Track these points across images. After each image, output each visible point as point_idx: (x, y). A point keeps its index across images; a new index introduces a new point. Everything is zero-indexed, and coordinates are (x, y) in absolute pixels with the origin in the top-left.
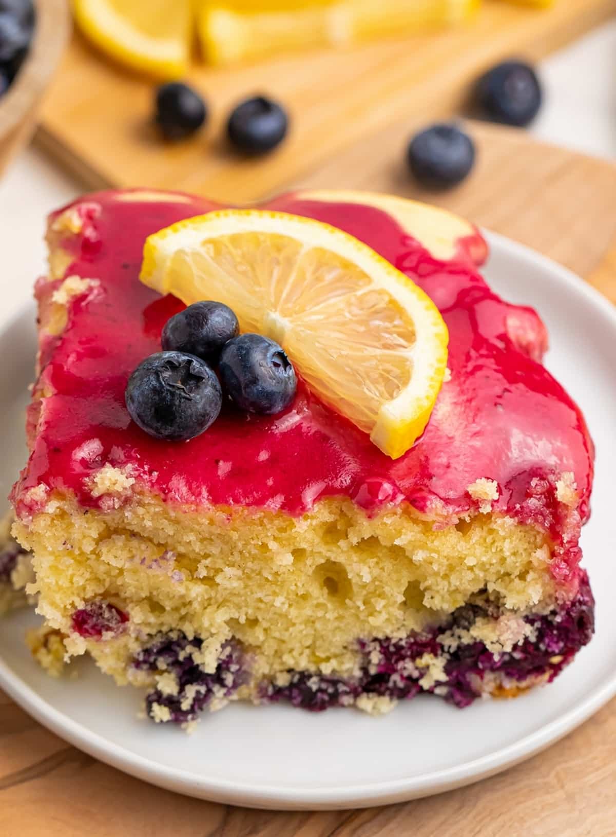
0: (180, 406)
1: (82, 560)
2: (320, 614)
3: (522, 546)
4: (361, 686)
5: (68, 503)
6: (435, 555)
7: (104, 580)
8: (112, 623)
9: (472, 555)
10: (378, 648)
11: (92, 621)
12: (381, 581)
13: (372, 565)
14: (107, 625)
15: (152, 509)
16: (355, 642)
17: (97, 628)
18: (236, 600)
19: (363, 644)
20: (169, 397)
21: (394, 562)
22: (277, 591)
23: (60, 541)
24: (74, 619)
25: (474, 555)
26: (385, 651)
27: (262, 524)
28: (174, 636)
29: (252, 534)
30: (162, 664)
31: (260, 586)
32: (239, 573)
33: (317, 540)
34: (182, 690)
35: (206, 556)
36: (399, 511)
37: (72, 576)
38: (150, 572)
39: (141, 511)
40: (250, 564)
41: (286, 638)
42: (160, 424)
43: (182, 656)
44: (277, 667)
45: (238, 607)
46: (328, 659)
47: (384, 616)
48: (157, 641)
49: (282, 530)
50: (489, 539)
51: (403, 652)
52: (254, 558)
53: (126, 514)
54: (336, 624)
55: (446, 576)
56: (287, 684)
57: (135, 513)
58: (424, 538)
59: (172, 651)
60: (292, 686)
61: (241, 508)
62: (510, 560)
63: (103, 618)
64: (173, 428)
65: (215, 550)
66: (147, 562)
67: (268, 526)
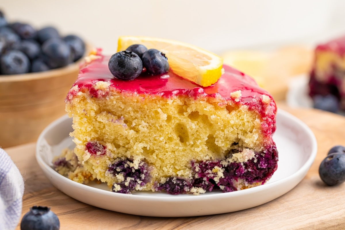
0: (127, 61)
1: (90, 121)
2: (177, 147)
3: (251, 119)
4: (192, 183)
5: (86, 93)
6: (219, 118)
7: (98, 131)
8: (100, 149)
9: (232, 120)
10: (198, 165)
11: (93, 148)
12: (199, 133)
13: (196, 124)
14: (98, 150)
15: (116, 97)
16: (190, 162)
17: (95, 150)
18: (146, 139)
19: (193, 164)
20: (124, 58)
21: (204, 124)
22: (161, 134)
23: (82, 110)
24: (86, 146)
25: (233, 120)
26: (201, 167)
27: (156, 103)
28: (123, 158)
29: (152, 107)
30: (118, 170)
31: (155, 133)
32: (147, 125)
33: (176, 112)
34: (125, 179)
35: (136, 118)
36: (205, 99)
37: (86, 127)
38: (115, 124)
39: (112, 97)
40: (151, 121)
41: (164, 158)
42: (120, 68)
43: (126, 166)
44: (161, 174)
45: (147, 143)
46: (179, 170)
47: (200, 149)
48: (117, 161)
49: (163, 105)
50: (238, 114)
51: (207, 167)
52: (153, 118)
53: (107, 99)
54: (183, 153)
55: (223, 131)
56: (165, 182)
57: (110, 98)
58: (215, 111)
59: (122, 165)
60: (167, 183)
61: (148, 95)
62: (246, 124)
63: (97, 147)
64: (125, 69)
65: (139, 115)
66: (114, 121)
67: (158, 103)
